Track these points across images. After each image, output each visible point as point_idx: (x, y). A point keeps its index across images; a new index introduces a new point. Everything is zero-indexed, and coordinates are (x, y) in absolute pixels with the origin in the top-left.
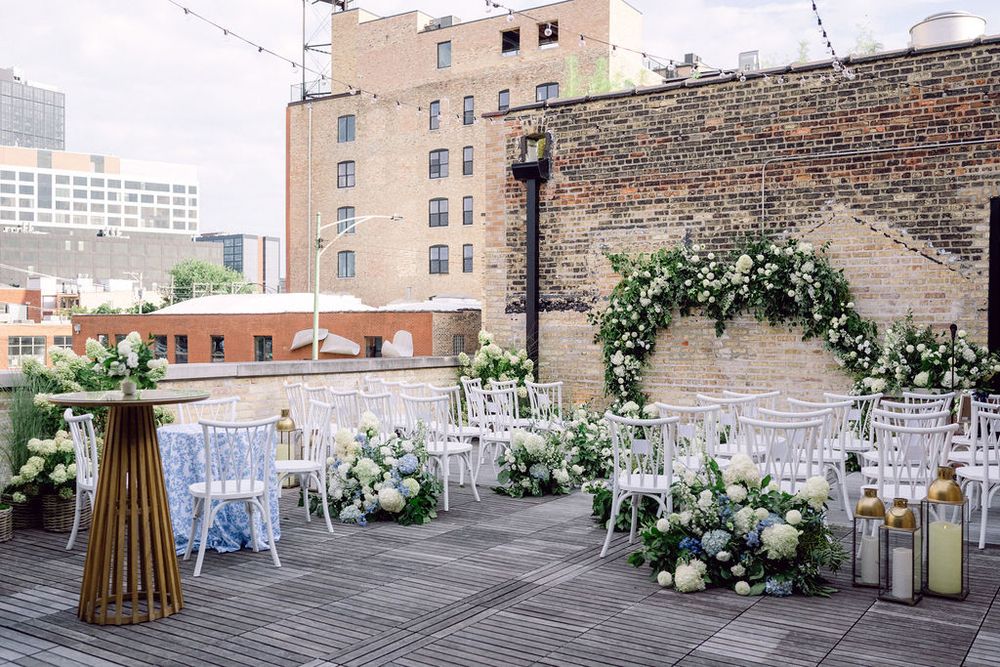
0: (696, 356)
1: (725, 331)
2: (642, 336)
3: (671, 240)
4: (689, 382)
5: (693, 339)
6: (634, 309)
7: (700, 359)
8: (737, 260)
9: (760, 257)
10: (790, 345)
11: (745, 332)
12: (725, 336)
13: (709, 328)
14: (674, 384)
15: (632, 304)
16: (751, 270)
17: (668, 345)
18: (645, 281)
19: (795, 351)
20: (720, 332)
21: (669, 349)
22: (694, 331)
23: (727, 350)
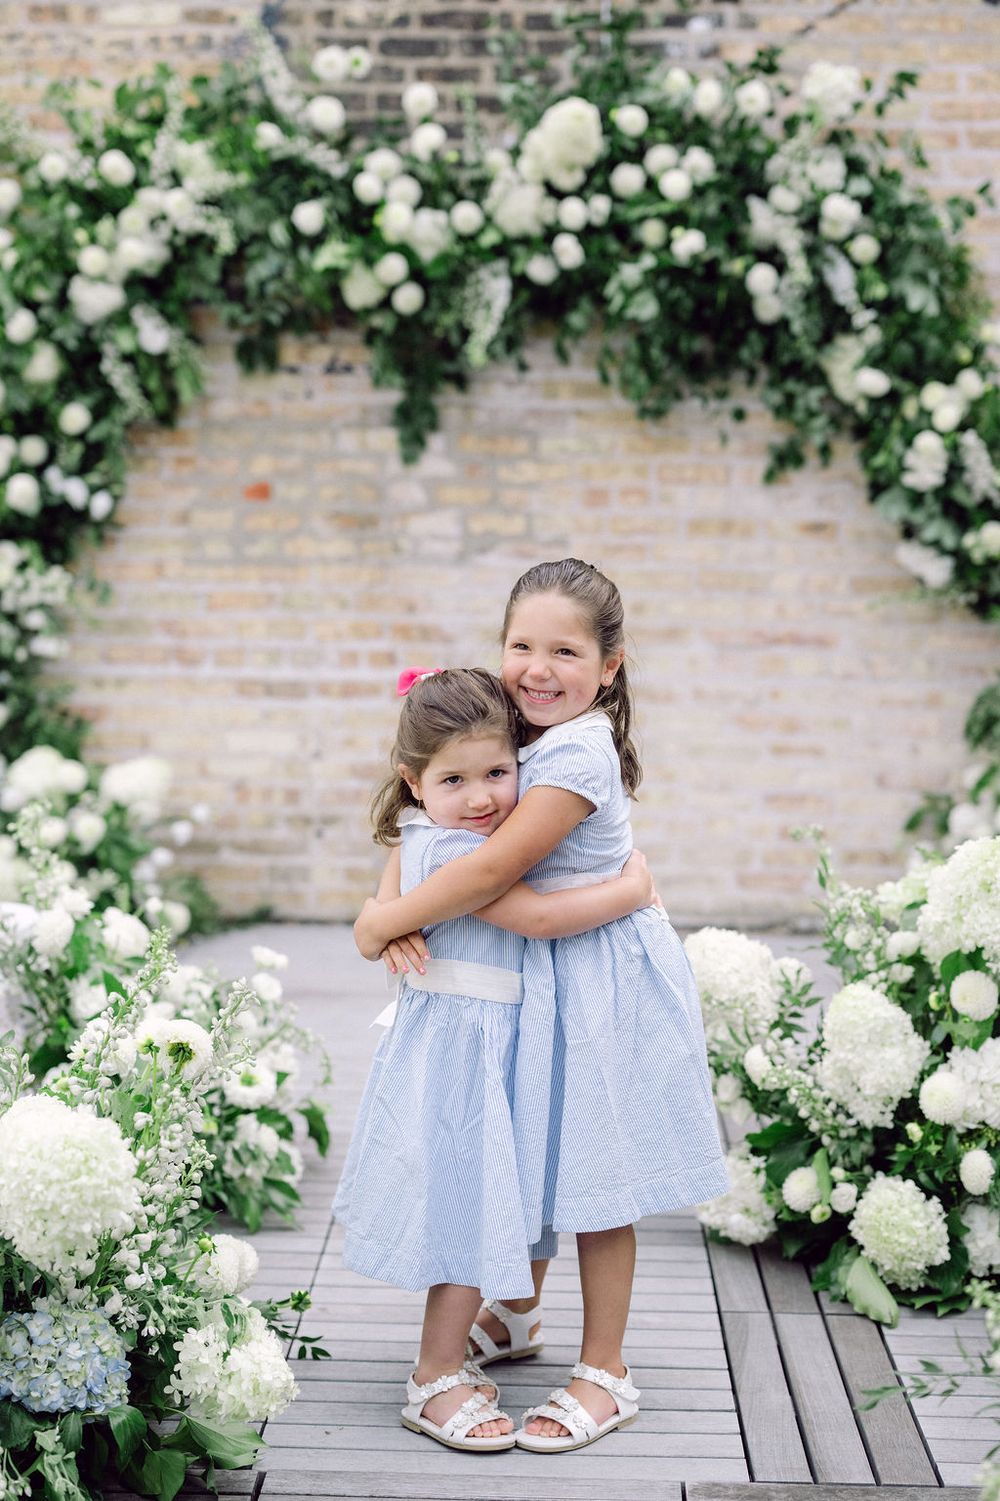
0: (306, 547)
1: (436, 442)
2: (73, 454)
3: (193, 31)
4: (274, 657)
5: (291, 476)
6: (45, 331)
7: (324, 561)
8: (532, 122)
9: (631, 119)
10: (708, 501)
11: (521, 446)
12: (436, 458)
13: (363, 424)
14: (207, 670)
15: (33, 306)
16: (591, 172)
17: (178, 500)
18: (102, 203)
19: (726, 527)
20: (414, 442)
21: (184, 518)
22: (301, 441)
23: (444, 523)
